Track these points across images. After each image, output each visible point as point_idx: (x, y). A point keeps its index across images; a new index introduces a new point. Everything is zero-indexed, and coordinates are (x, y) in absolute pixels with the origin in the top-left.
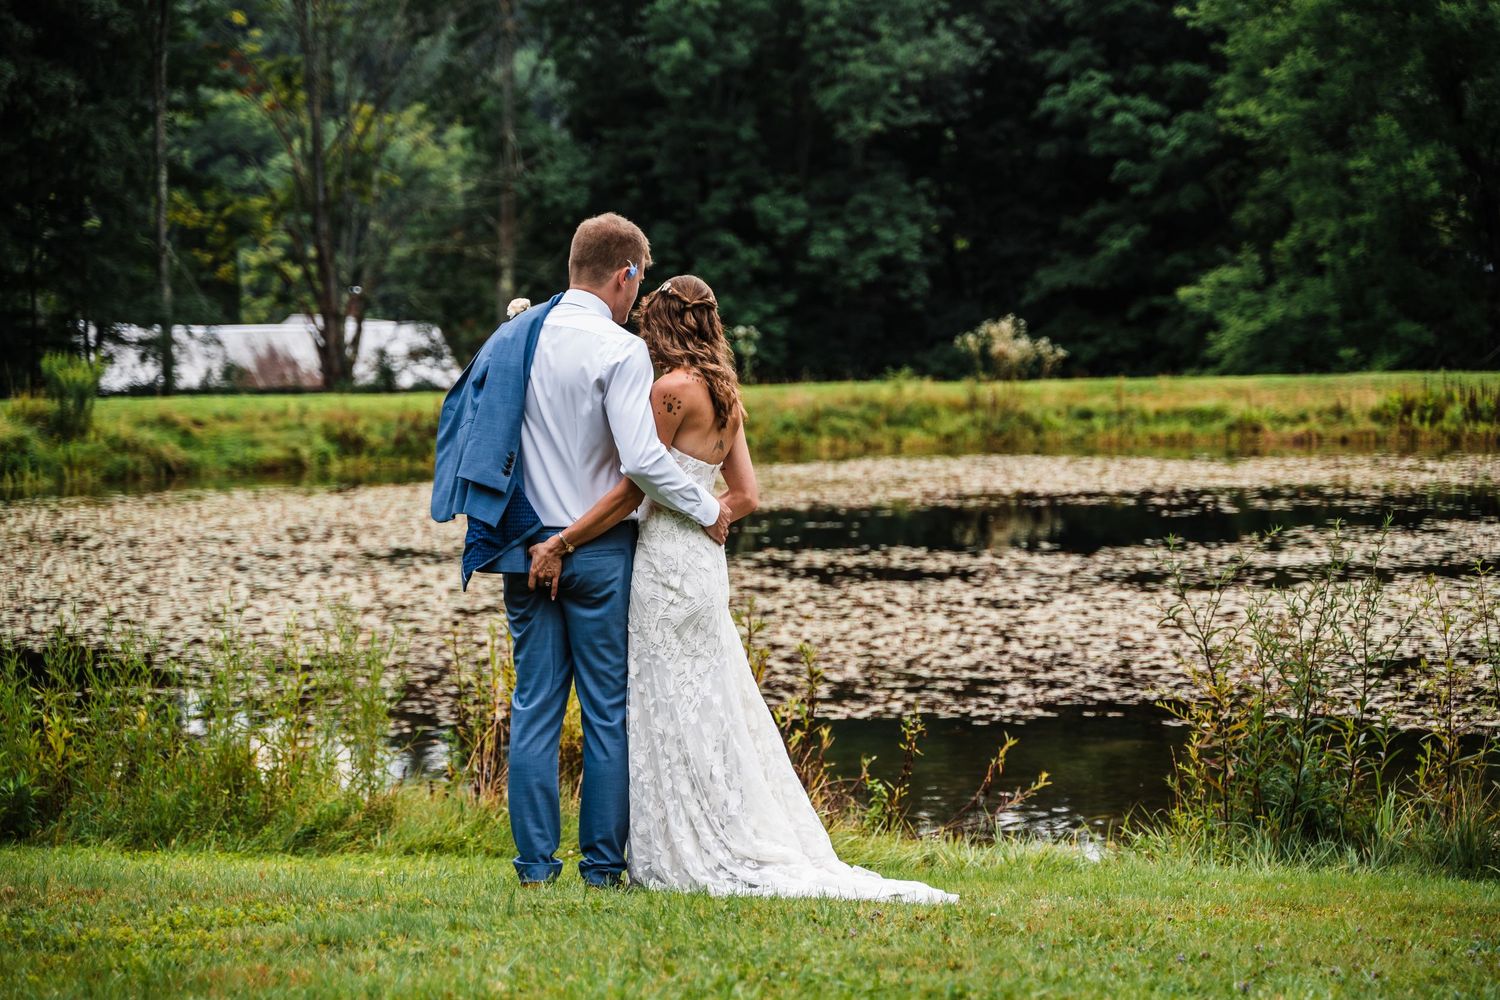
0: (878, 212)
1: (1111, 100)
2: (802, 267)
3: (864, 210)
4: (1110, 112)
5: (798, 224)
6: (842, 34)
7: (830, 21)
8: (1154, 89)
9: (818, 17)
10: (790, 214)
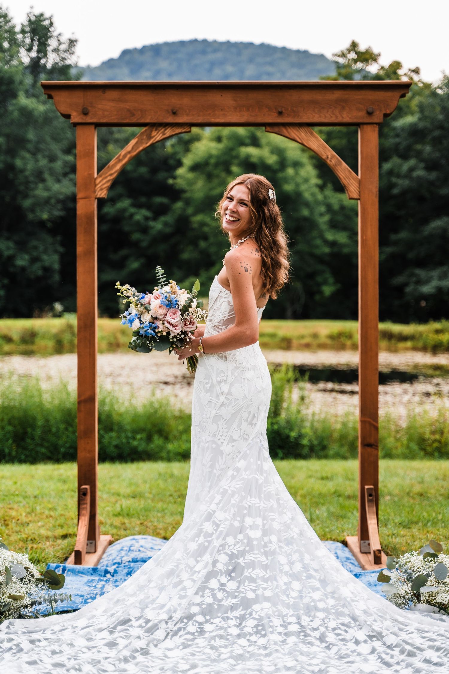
0: (41, 248)
1: (132, 210)
2: (12, 269)
3: (36, 248)
4: (132, 215)
5: (11, 252)
6: (31, 179)
7: (27, 173)
8: (148, 207)
9: (22, 171)
10: (8, 248)
